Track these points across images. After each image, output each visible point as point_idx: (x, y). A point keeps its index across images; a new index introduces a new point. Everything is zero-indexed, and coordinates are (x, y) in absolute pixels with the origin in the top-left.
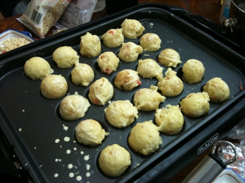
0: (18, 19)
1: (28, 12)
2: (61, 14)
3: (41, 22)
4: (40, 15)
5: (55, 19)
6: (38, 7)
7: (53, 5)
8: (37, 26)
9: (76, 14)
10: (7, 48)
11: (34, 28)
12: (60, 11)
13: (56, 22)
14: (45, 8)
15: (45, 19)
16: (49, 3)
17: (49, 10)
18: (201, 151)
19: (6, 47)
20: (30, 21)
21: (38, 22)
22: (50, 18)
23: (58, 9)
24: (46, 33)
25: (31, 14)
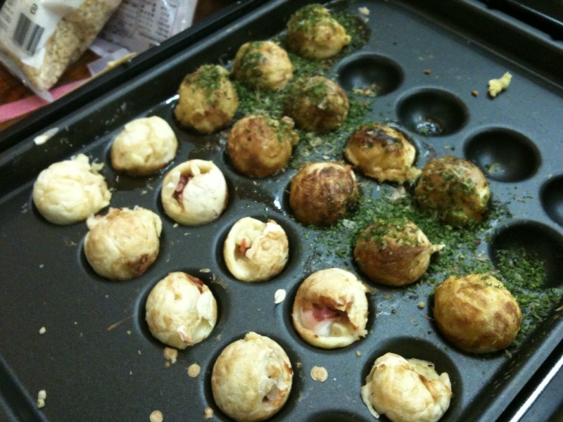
1: (4, 21)
3: (40, 49)
5: (82, 41)
6: (34, 9)
8: (28, 61)
11: (21, 66)
14: (53, 10)
15: (52, 40)
17: (66, 17)
21: (31, 50)
22: (67, 40)
23: (90, 15)
24: (55, 80)
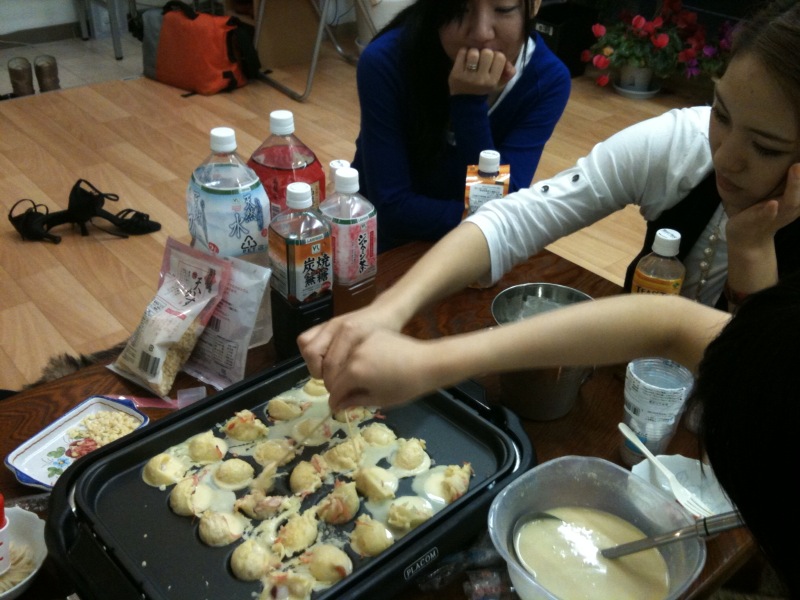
0: (111, 367)
1: (131, 356)
2: (191, 349)
3: (159, 371)
4: (156, 361)
5: (183, 358)
6: (151, 348)
7: (176, 339)
8: (152, 381)
9: (219, 348)
10: (92, 431)
11: (148, 384)
12: (190, 345)
13: (184, 362)
14: (163, 346)
15: (165, 364)
16: (170, 337)
17: (171, 347)
18: (411, 574)
19: (89, 430)
20: (138, 372)
21: (154, 373)
22: (173, 361)
23: (186, 343)
24: (170, 388)
25: (138, 359)
